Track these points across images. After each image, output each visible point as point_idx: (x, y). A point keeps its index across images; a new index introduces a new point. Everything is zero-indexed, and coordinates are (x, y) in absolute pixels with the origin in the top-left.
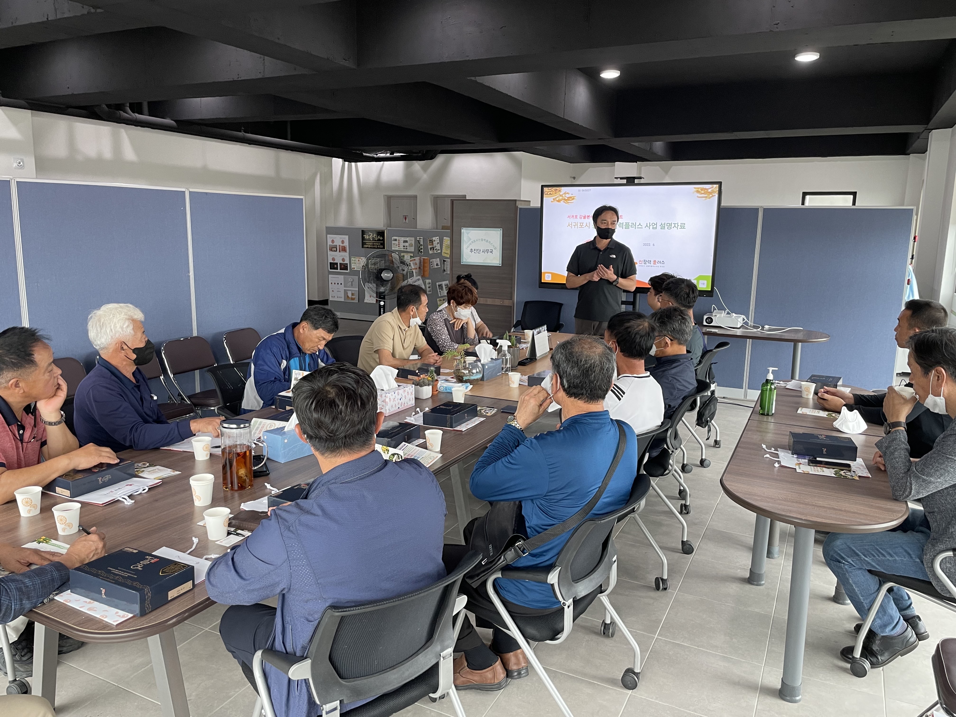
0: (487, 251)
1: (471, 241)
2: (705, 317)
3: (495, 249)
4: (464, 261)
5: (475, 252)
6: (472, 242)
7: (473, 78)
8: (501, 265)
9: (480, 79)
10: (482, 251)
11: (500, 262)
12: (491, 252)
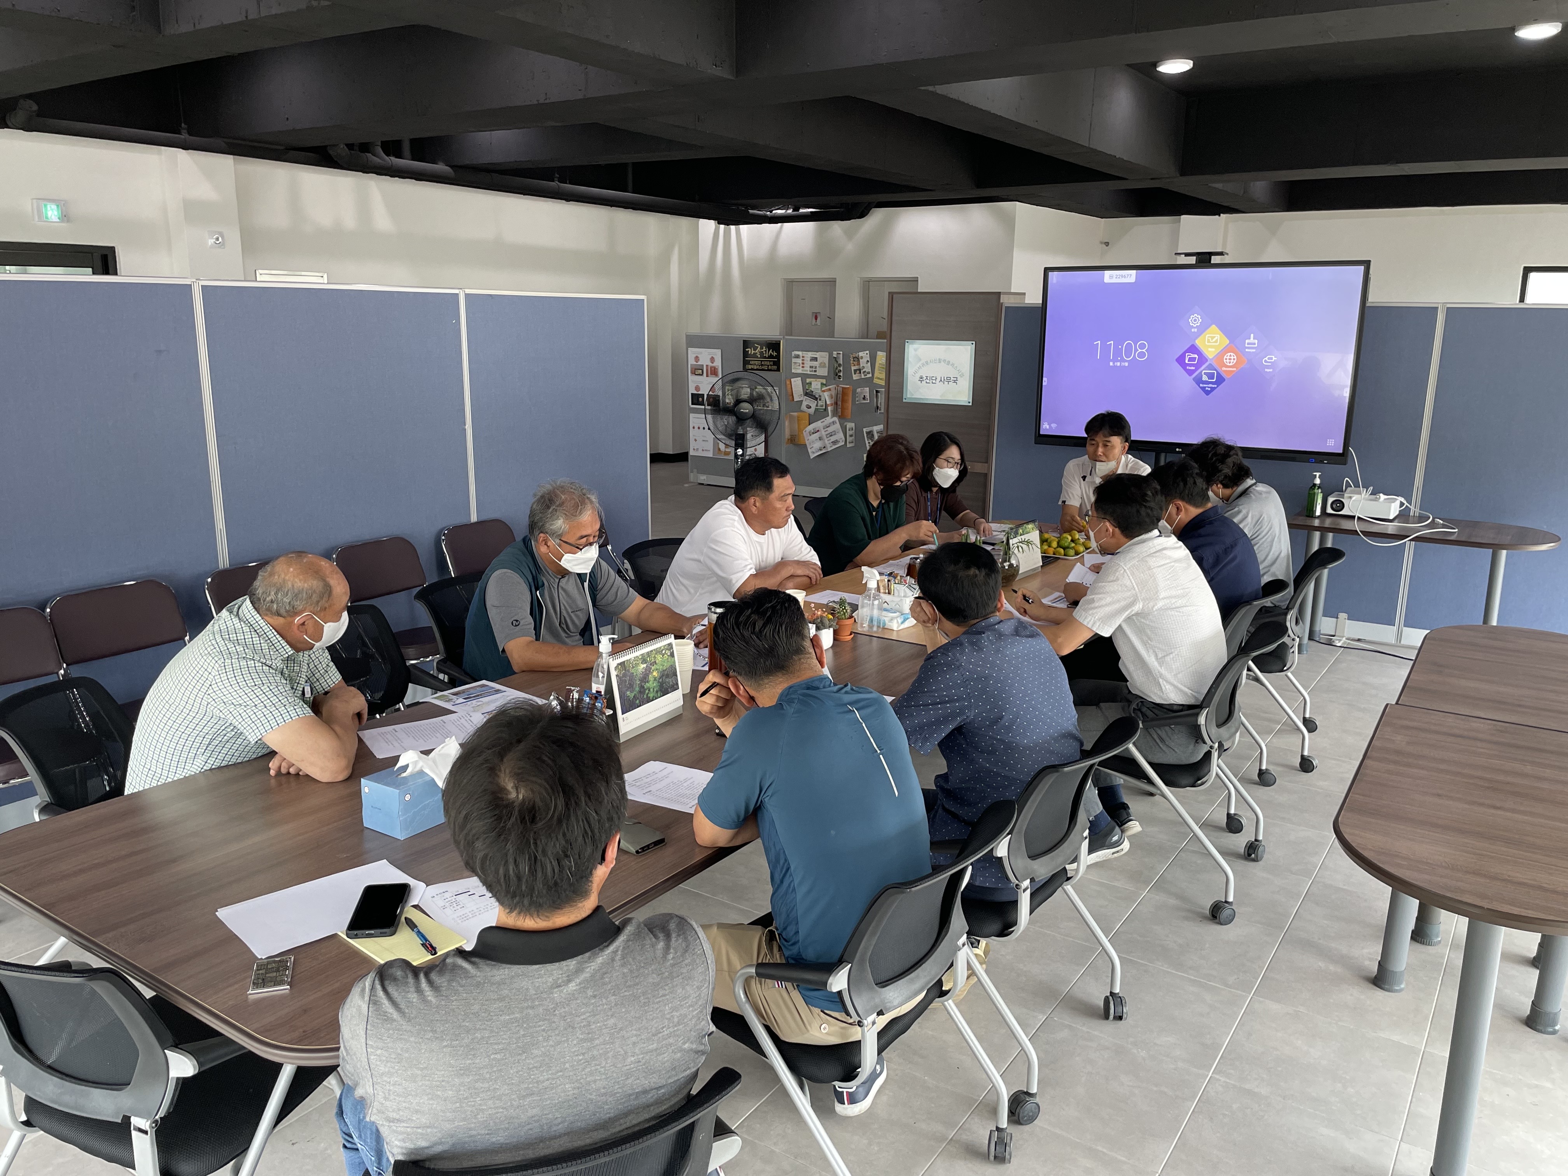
0: (948, 380)
1: (922, 362)
2: (1330, 500)
3: (962, 375)
4: (909, 396)
5: (928, 381)
6: (923, 365)
7: (931, 88)
8: (971, 404)
9: (941, 89)
10: (939, 379)
11: (969, 398)
12: (955, 382)
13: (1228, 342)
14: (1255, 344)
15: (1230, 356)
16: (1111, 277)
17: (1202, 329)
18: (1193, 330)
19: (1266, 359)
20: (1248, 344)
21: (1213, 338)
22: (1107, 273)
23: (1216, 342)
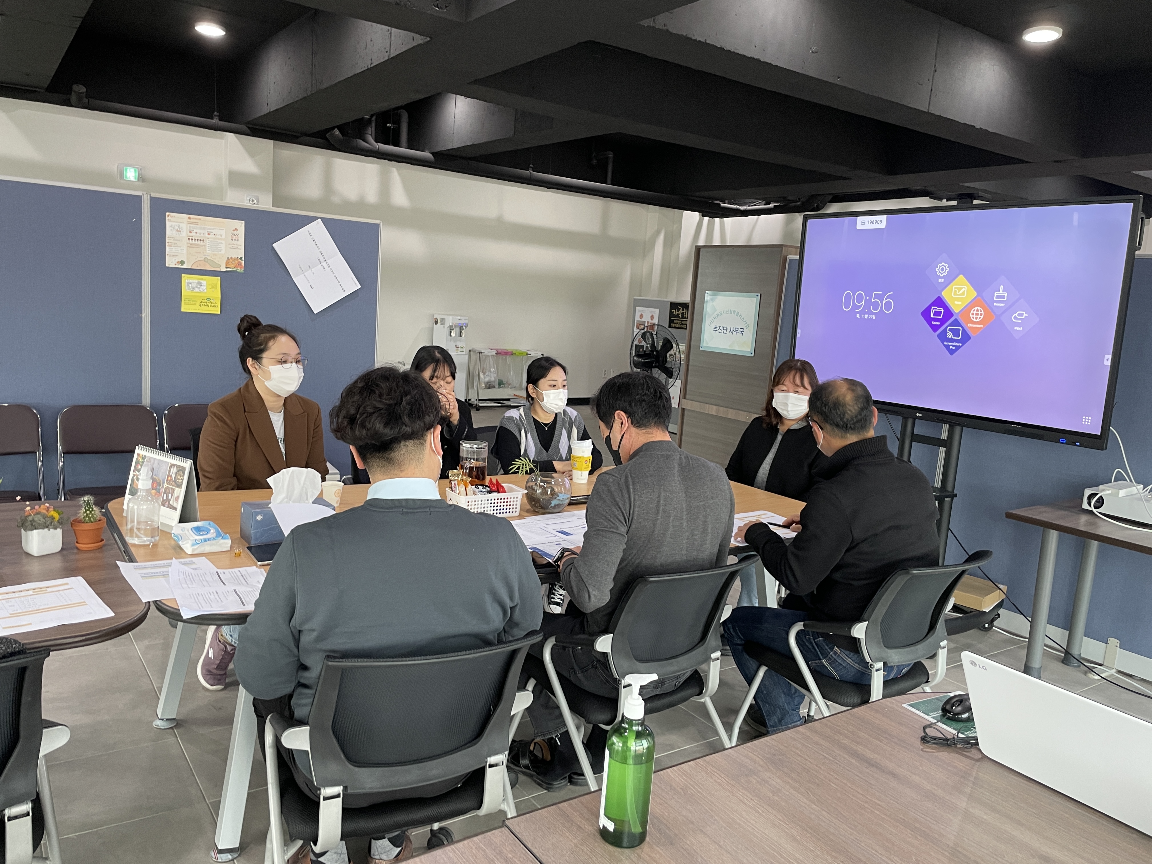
0: (736, 330)
1: (716, 313)
2: (1088, 492)
3: (747, 327)
4: (705, 345)
5: (720, 331)
6: (718, 315)
8: (753, 355)
10: (729, 330)
11: (751, 350)
12: (741, 332)
13: (975, 294)
14: (1004, 297)
15: (977, 310)
16: (863, 223)
17: (950, 279)
18: (940, 281)
19: (1016, 315)
20: (997, 297)
21: (961, 289)
22: (860, 219)
23: (963, 294)
